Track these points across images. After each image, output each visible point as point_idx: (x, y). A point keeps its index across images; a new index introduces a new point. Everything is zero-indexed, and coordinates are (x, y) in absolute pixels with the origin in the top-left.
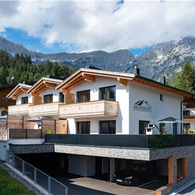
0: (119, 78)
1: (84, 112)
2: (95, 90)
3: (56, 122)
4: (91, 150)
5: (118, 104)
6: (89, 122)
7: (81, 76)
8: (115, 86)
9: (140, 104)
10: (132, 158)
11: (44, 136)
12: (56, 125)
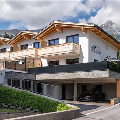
0: (82, 28)
1: (57, 52)
2: (63, 39)
3: (35, 61)
4: (65, 75)
5: (81, 47)
6: (59, 61)
7: (54, 27)
8: (78, 35)
9: (94, 48)
10: (96, 77)
11: (27, 69)
12: (35, 63)
